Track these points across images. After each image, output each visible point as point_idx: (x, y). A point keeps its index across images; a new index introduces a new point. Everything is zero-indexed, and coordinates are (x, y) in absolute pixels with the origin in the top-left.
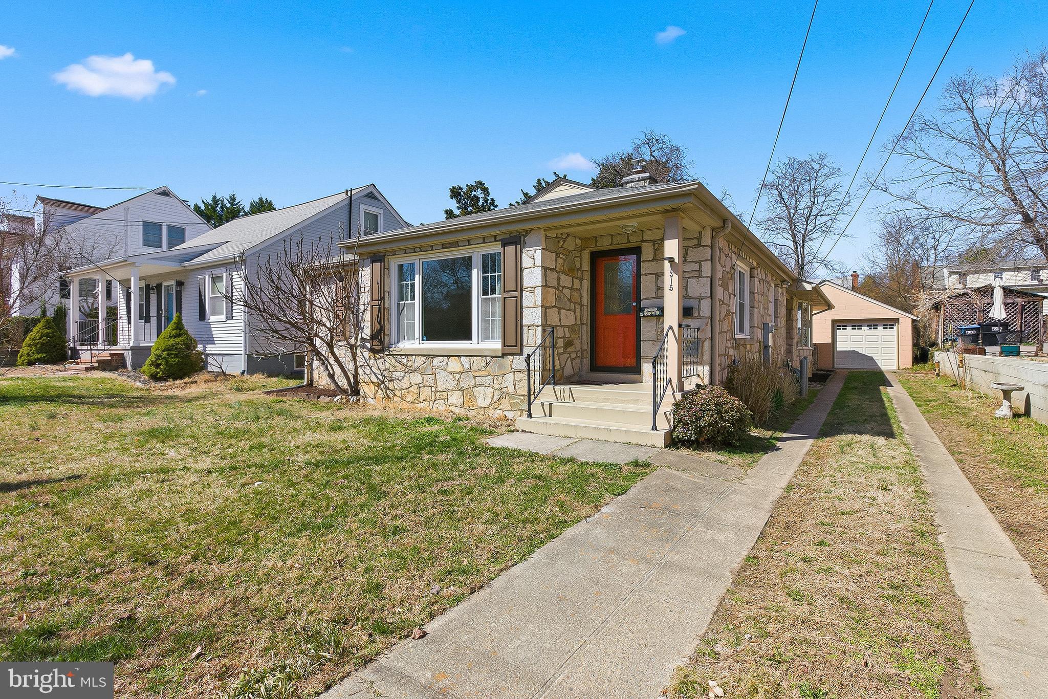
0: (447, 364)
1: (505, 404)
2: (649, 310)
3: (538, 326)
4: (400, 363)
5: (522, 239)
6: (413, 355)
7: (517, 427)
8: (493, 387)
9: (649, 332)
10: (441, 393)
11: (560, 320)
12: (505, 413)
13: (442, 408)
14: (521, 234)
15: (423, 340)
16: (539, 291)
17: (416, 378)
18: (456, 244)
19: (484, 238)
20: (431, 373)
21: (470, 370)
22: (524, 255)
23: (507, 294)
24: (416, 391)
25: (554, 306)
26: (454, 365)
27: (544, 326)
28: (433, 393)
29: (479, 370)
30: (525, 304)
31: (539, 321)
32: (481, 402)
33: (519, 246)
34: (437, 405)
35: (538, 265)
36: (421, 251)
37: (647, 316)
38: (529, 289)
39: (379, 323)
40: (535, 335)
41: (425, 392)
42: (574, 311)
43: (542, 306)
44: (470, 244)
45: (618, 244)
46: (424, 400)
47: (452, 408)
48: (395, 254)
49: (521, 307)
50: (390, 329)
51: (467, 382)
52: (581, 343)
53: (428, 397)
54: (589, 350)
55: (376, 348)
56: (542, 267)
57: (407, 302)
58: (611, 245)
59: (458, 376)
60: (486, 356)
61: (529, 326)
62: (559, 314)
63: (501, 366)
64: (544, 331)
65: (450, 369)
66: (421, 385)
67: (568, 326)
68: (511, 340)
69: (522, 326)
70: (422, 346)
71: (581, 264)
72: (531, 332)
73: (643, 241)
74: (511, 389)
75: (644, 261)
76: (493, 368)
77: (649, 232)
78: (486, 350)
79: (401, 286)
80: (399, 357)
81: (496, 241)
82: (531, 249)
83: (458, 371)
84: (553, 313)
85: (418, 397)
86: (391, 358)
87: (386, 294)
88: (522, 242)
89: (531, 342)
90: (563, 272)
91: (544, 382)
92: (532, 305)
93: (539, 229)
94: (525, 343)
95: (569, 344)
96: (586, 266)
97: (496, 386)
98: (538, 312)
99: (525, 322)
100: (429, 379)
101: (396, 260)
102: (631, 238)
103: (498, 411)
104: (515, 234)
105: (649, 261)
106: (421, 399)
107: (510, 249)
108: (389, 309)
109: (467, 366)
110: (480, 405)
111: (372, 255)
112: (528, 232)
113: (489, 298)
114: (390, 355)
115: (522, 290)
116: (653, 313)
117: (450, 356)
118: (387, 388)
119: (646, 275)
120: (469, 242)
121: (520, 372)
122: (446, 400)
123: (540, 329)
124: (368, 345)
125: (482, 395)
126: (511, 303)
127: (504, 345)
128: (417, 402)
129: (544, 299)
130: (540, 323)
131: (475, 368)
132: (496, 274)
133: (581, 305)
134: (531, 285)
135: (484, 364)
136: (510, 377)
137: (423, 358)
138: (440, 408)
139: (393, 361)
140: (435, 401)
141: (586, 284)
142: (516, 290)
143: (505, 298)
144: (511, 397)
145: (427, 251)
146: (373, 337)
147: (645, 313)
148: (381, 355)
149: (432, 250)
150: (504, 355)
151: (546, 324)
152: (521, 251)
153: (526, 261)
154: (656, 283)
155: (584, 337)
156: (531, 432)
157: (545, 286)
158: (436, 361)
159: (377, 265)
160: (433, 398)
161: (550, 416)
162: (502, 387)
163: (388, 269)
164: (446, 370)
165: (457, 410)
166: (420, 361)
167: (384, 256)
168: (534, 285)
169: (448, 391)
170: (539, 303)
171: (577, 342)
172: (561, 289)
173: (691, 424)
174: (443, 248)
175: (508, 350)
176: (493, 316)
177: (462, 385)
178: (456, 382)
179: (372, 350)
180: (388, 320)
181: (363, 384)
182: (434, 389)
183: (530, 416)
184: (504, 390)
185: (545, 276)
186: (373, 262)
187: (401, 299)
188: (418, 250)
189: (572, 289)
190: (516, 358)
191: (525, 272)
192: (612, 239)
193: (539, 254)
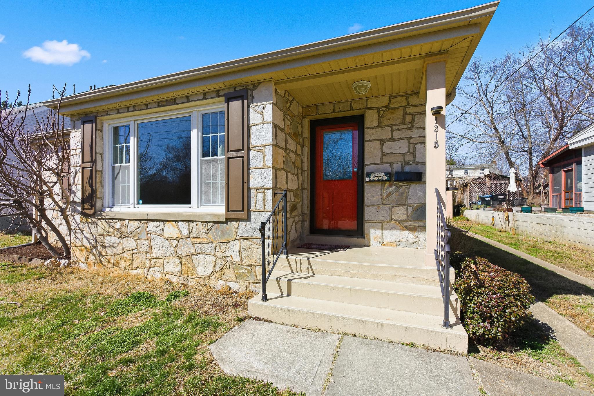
0: (163, 230)
1: (230, 274)
2: (376, 175)
3: (268, 189)
4: (113, 227)
5: (249, 93)
6: (126, 219)
7: (249, 313)
8: (215, 255)
9: (373, 196)
10: (157, 260)
11: (287, 183)
12: (230, 284)
13: (158, 276)
14: (248, 87)
15: (138, 204)
16: (269, 151)
17: (129, 244)
18: (173, 101)
19: (205, 94)
20: (145, 238)
21: (189, 236)
22: (251, 111)
23: (231, 154)
24: (129, 257)
25: (283, 169)
26: (170, 230)
27: (275, 189)
28: (148, 260)
29: (199, 237)
30: (252, 165)
31: (269, 184)
32: (201, 271)
33: (245, 101)
34: (152, 273)
35: (268, 121)
36: (135, 110)
37: (374, 181)
38: (257, 148)
39: (91, 186)
40: (264, 198)
41: (139, 259)
42: (297, 175)
43: (273, 167)
44: (188, 101)
45: (341, 111)
46: (138, 267)
47: (169, 277)
48: (107, 115)
49: (249, 168)
50: (103, 192)
51: (185, 249)
52: (302, 207)
53: (142, 264)
54: (309, 213)
55: (88, 211)
56: (273, 124)
57: (122, 164)
58: (333, 112)
59: (175, 242)
60: (206, 222)
61: (257, 189)
62: (287, 177)
63: (224, 233)
64: (275, 194)
65: (166, 235)
66: (135, 251)
67: (292, 190)
68: (236, 204)
69: (249, 189)
70: (137, 210)
71: (302, 131)
72: (260, 196)
73: (367, 108)
74: (236, 258)
75: (368, 128)
76: (216, 234)
77: (374, 100)
78: (207, 215)
79: (115, 149)
80: (111, 221)
81: (218, 96)
82: (259, 104)
83: (175, 237)
84: (282, 174)
85: (132, 264)
86: (104, 222)
87: (99, 157)
88: (249, 97)
89: (260, 207)
90: (289, 135)
91: (276, 252)
92: (261, 166)
93: (269, 81)
94: (252, 208)
95: (294, 208)
96: (307, 134)
97: (219, 254)
98: (269, 173)
99: (252, 185)
100: (144, 245)
101: (110, 122)
102: (355, 106)
103: (221, 282)
104: (241, 88)
105: (374, 128)
106: (135, 265)
107: (236, 105)
108: (101, 172)
109: (185, 232)
110: (200, 274)
111: (83, 116)
112: (256, 85)
113: (210, 160)
114: (102, 219)
115: (249, 150)
116: (381, 178)
117: (166, 221)
118: (100, 254)
119: (370, 141)
120: (188, 99)
121: (247, 239)
122: (162, 268)
123: (270, 193)
124: (79, 209)
125: (202, 263)
126: (236, 164)
127: (228, 209)
128: (131, 268)
129: (274, 160)
130: (270, 186)
131: (194, 234)
132: (218, 134)
133: (303, 171)
134: (260, 143)
135: (204, 230)
136: (235, 245)
137: (137, 223)
138: (156, 276)
139: (107, 226)
140: (150, 268)
141: (307, 150)
142: (242, 150)
143: (229, 158)
144: (236, 267)
145: (141, 110)
146: (84, 201)
147: (372, 178)
148: (94, 219)
149: (147, 108)
150: (227, 221)
151: (276, 187)
152: (248, 107)
153: (254, 117)
154: (381, 148)
155: (305, 201)
156: (267, 321)
157: (276, 145)
158: (151, 225)
159: (88, 127)
160: (148, 265)
161: (289, 295)
162: (226, 254)
163: (101, 131)
164: (161, 235)
165: (174, 279)
166: (133, 225)
167: (96, 117)
168: (264, 143)
169: (165, 258)
170: (270, 163)
171: (299, 206)
172: (288, 151)
173: (497, 318)
174: (159, 106)
175: (232, 215)
176: (215, 178)
177: (179, 252)
178: (173, 249)
179: (83, 214)
180: (101, 183)
181: (75, 248)
182: (148, 255)
183: (265, 298)
184: (228, 259)
185: (275, 134)
186: (84, 123)
187: (116, 162)
188: (131, 109)
189: (295, 153)
190: (242, 224)
191: (253, 130)
192: (334, 107)
193: (269, 108)
